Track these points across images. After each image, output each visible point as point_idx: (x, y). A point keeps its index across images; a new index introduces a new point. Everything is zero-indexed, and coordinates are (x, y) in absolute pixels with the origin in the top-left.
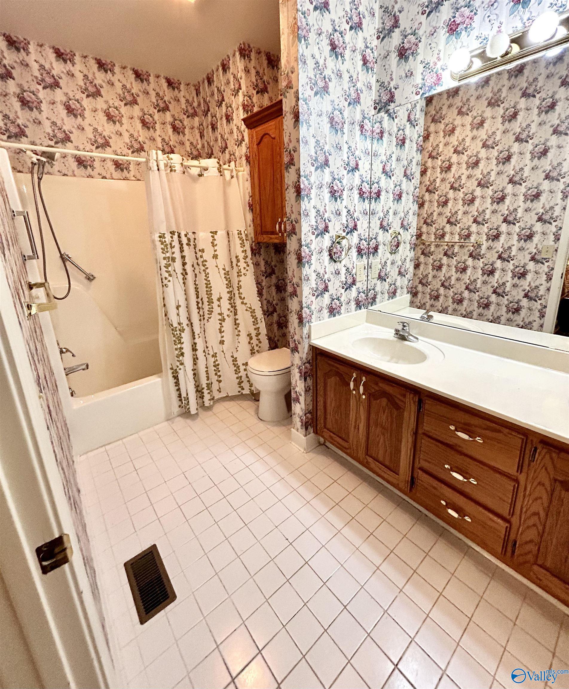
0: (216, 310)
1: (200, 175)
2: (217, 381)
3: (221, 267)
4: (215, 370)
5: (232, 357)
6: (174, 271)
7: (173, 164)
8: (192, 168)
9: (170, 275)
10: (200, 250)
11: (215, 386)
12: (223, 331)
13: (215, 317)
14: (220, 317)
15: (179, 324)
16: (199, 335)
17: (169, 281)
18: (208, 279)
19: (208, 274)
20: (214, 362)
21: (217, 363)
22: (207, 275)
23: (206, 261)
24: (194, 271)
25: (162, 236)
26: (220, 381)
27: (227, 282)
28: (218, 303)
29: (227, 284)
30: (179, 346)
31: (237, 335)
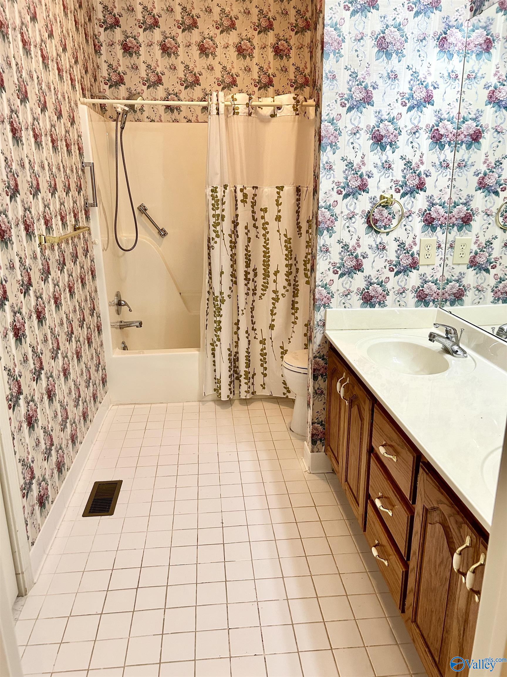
0: (272, 286)
1: (273, 116)
2: (262, 373)
3: (283, 232)
4: (261, 360)
5: (282, 348)
6: (222, 231)
7: (236, 106)
8: (263, 108)
9: (217, 236)
10: (261, 210)
11: (259, 379)
12: (276, 313)
13: (270, 295)
14: (274, 296)
15: (221, 293)
16: (242, 310)
17: (216, 242)
18: (267, 246)
19: (268, 240)
20: (262, 350)
21: (265, 351)
22: (266, 240)
23: (267, 223)
24: (247, 234)
25: (214, 190)
26: (265, 375)
27: (287, 252)
28: (275, 278)
29: (286, 255)
30: (218, 318)
31: (293, 323)
